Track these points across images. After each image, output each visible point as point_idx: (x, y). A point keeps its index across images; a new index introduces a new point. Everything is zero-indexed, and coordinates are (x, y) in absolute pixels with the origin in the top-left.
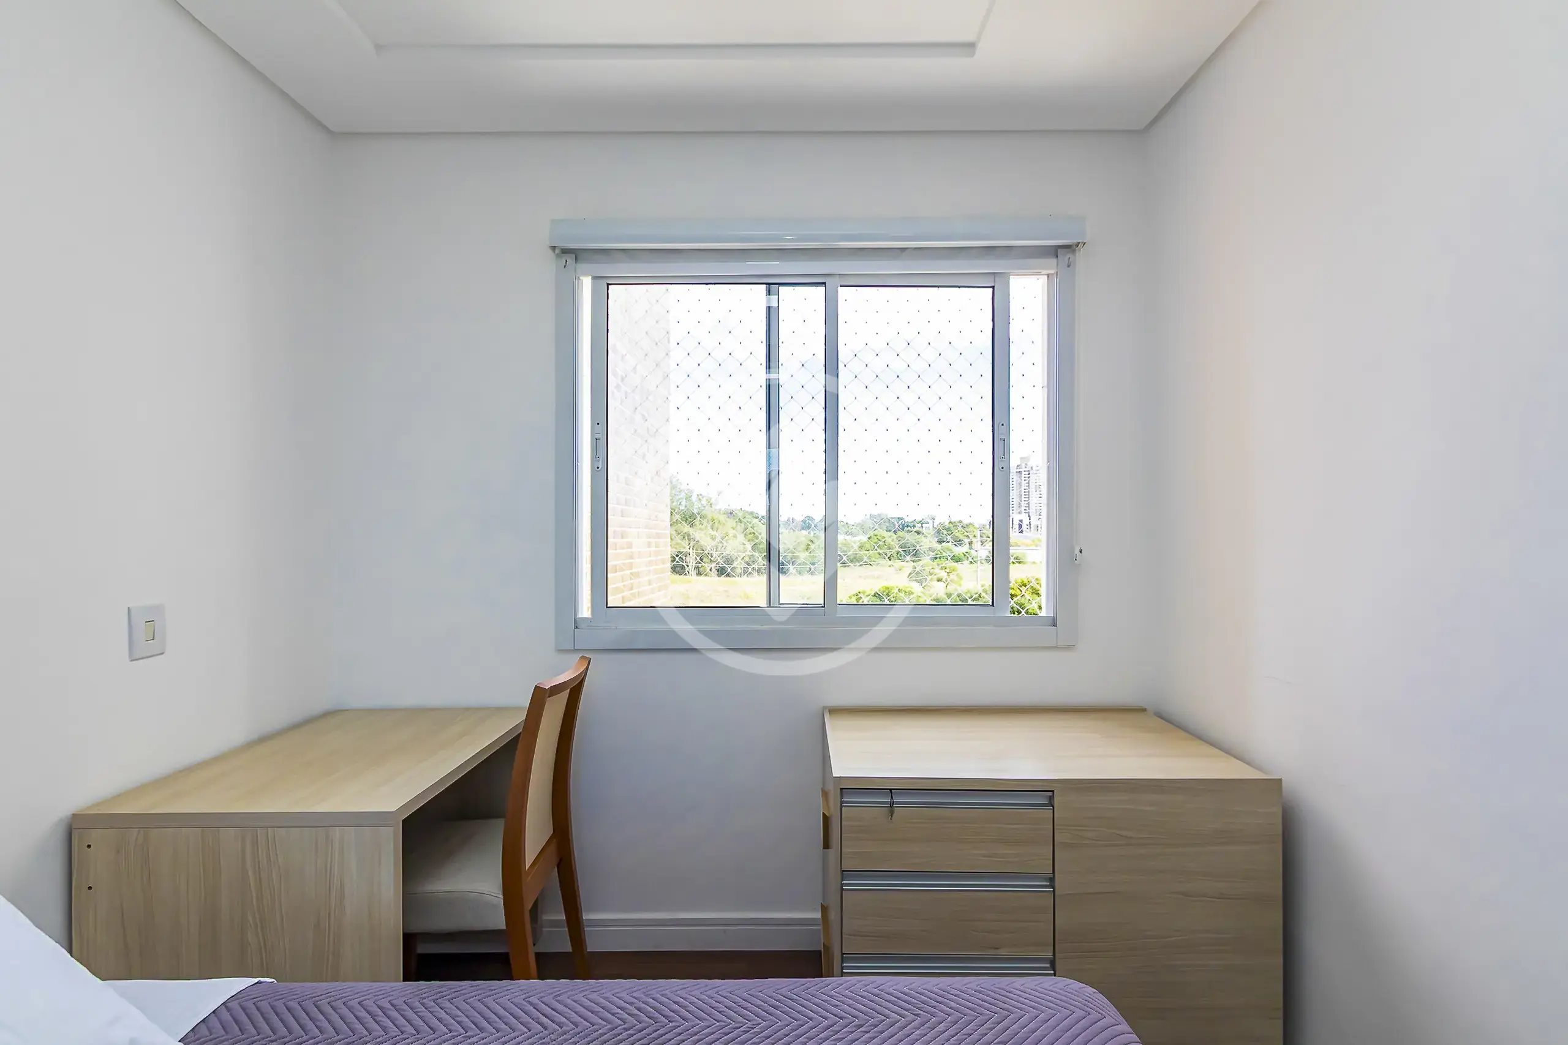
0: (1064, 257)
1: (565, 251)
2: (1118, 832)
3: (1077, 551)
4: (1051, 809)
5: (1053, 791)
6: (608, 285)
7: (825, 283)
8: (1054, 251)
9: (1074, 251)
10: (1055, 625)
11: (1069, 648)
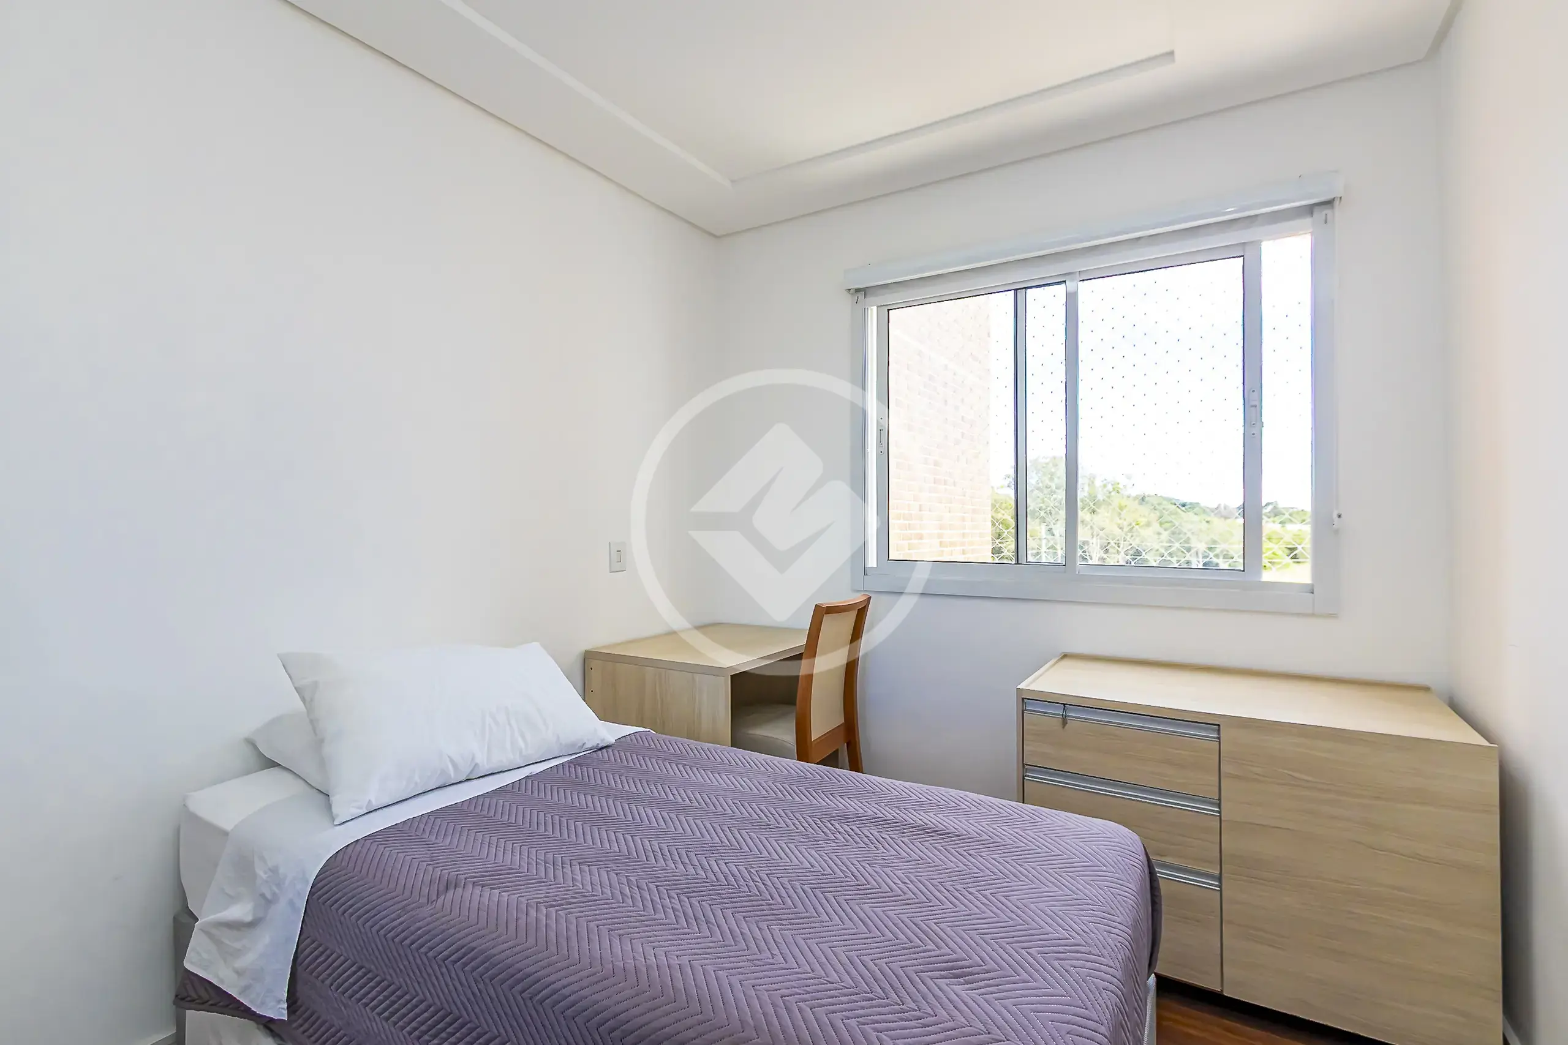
0: (1319, 215)
1: (858, 290)
2: (1290, 773)
3: (1335, 516)
4: (1217, 741)
5: (1219, 725)
6: (888, 310)
7: (1065, 282)
8: (1310, 210)
9: (1333, 207)
10: (1313, 593)
11: (1333, 616)
